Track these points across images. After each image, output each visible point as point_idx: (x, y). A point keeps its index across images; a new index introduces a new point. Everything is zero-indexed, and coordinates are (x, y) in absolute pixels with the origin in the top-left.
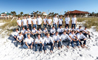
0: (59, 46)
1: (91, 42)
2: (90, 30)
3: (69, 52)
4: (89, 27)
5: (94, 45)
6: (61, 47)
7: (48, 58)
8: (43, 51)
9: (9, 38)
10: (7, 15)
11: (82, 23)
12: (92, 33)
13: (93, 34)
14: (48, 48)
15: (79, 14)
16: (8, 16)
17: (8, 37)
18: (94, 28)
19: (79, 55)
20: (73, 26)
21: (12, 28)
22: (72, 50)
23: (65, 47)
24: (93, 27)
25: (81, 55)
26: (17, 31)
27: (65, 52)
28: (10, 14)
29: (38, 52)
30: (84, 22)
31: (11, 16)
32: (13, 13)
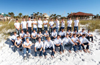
0: (60, 51)
1: (94, 46)
2: (93, 34)
3: (70, 57)
4: (93, 30)
5: (97, 49)
6: (63, 52)
7: (48, 63)
8: (43, 56)
9: (6, 43)
10: (4, 16)
11: (85, 26)
12: (95, 36)
13: (96, 38)
14: (49, 53)
15: (82, 16)
16: (5, 18)
17: (5, 41)
18: (98, 31)
19: (81, 60)
20: (76, 29)
21: (9, 31)
22: (74, 55)
23: (67, 51)
24: (96, 30)
25: (83, 60)
26: (15, 34)
27: (67, 57)
28: (7, 16)
29: (38, 57)
30: (88, 25)
31: (9, 18)
32: (11, 14)
